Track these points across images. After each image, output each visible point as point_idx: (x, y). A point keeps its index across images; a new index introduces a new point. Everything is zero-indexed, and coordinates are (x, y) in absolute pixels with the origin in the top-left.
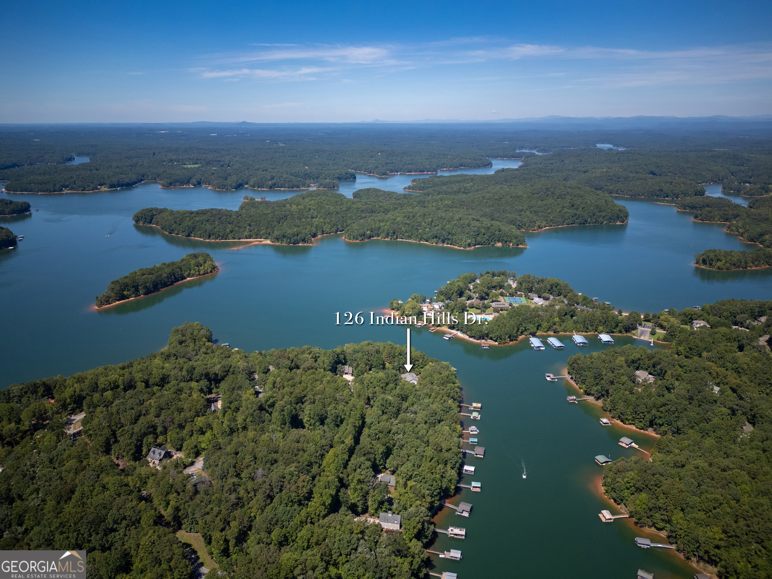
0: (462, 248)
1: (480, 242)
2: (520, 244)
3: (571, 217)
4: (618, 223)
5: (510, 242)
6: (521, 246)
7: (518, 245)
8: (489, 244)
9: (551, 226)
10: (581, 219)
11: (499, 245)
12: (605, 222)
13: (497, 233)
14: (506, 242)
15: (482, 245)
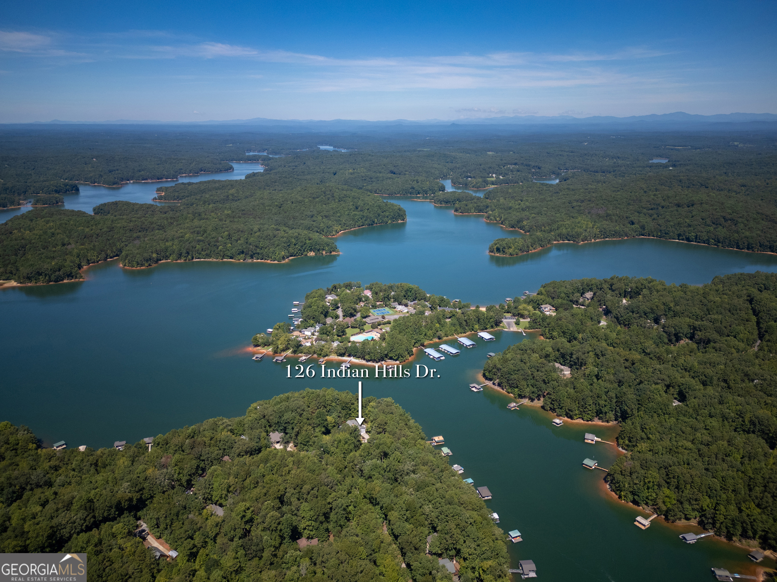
0: (276, 262)
1: (293, 253)
2: (333, 251)
3: (360, 219)
4: (400, 221)
5: (323, 250)
6: (333, 253)
7: (331, 253)
8: (302, 254)
9: (345, 230)
10: (369, 220)
11: (312, 254)
12: (390, 222)
13: (308, 241)
14: (319, 250)
15: (294, 256)
